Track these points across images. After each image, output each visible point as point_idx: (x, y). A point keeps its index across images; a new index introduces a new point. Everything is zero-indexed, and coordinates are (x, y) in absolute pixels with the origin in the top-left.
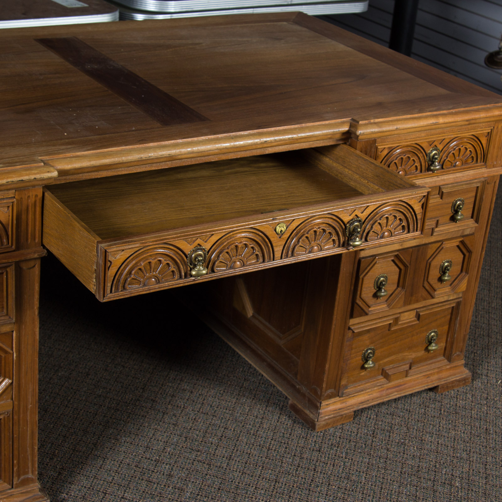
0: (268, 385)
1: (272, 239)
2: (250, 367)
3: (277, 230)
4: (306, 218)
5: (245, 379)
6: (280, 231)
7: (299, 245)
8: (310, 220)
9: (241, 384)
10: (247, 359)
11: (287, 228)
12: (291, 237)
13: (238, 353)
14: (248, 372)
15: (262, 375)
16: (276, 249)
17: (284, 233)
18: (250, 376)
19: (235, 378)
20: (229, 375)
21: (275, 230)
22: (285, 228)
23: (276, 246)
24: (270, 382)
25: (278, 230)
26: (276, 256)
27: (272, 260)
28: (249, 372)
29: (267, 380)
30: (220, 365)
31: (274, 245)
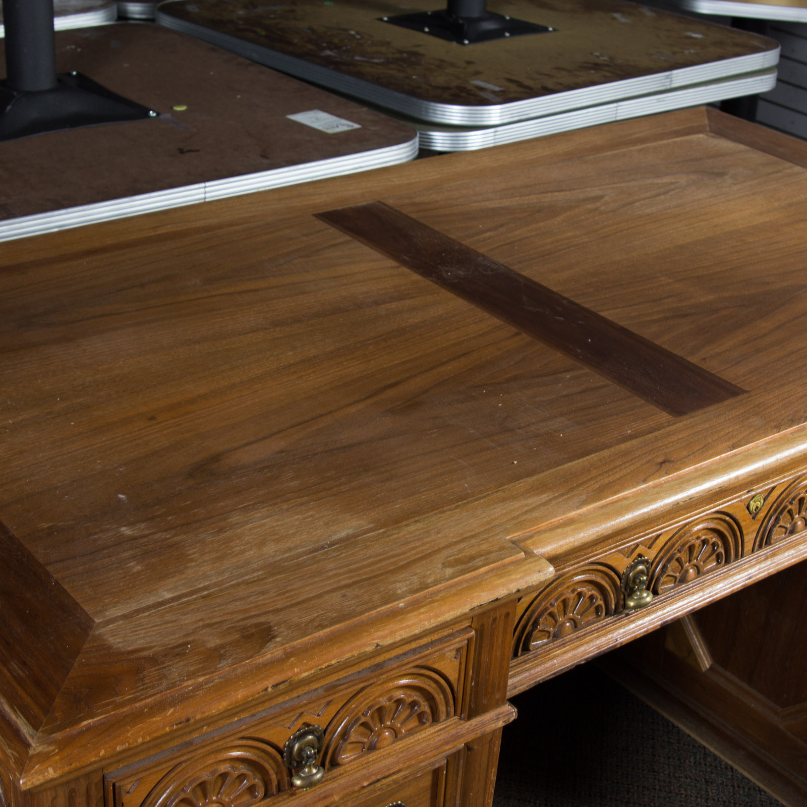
0: (749, 789)
1: (743, 524)
2: (705, 754)
3: (751, 508)
4: (792, 481)
5: (706, 781)
6: (754, 508)
7: (779, 525)
8: (797, 482)
9: (703, 792)
10: (693, 735)
11: (764, 502)
12: (768, 516)
13: (673, 726)
14: (705, 764)
15: (732, 768)
16: (746, 539)
17: (760, 510)
18: (712, 773)
19: (689, 780)
20: (677, 775)
21: (748, 508)
22: (762, 502)
23: (748, 534)
24: (749, 781)
25: (753, 506)
26: (745, 550)
27: (740, 557)
28: (708, 764)
29: (744, 777)
30: (654, 756)
31: (745, 532)
